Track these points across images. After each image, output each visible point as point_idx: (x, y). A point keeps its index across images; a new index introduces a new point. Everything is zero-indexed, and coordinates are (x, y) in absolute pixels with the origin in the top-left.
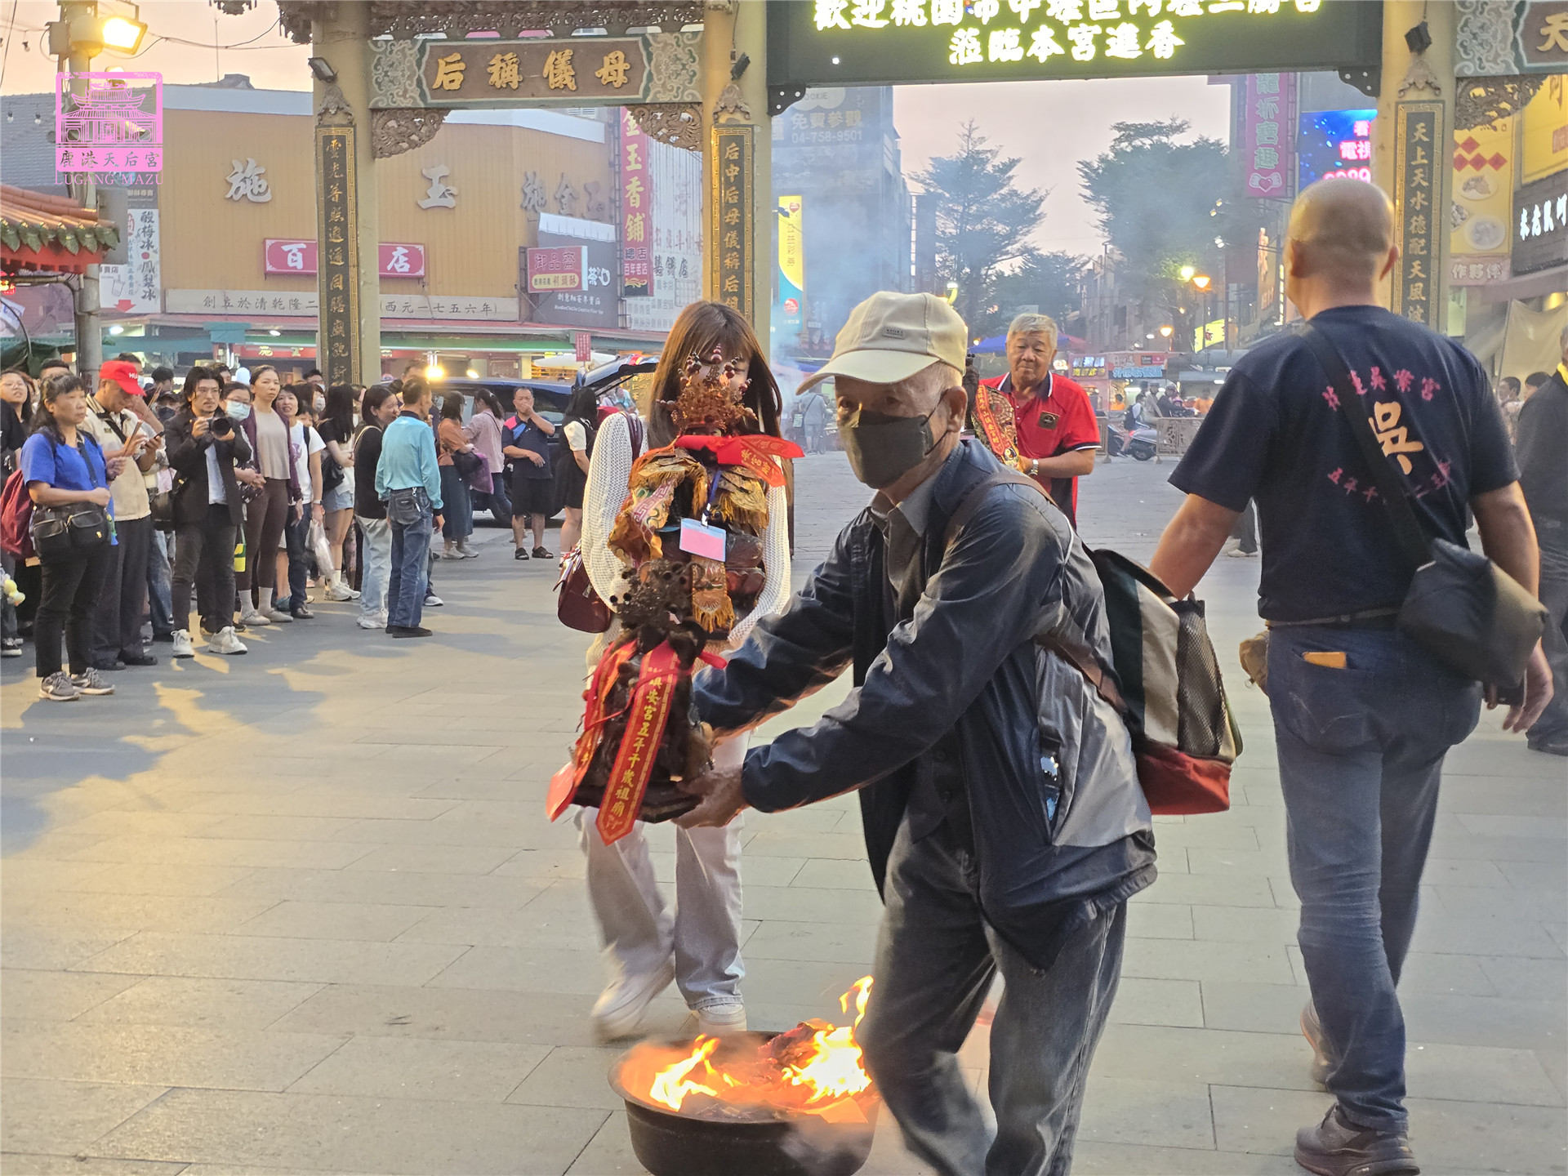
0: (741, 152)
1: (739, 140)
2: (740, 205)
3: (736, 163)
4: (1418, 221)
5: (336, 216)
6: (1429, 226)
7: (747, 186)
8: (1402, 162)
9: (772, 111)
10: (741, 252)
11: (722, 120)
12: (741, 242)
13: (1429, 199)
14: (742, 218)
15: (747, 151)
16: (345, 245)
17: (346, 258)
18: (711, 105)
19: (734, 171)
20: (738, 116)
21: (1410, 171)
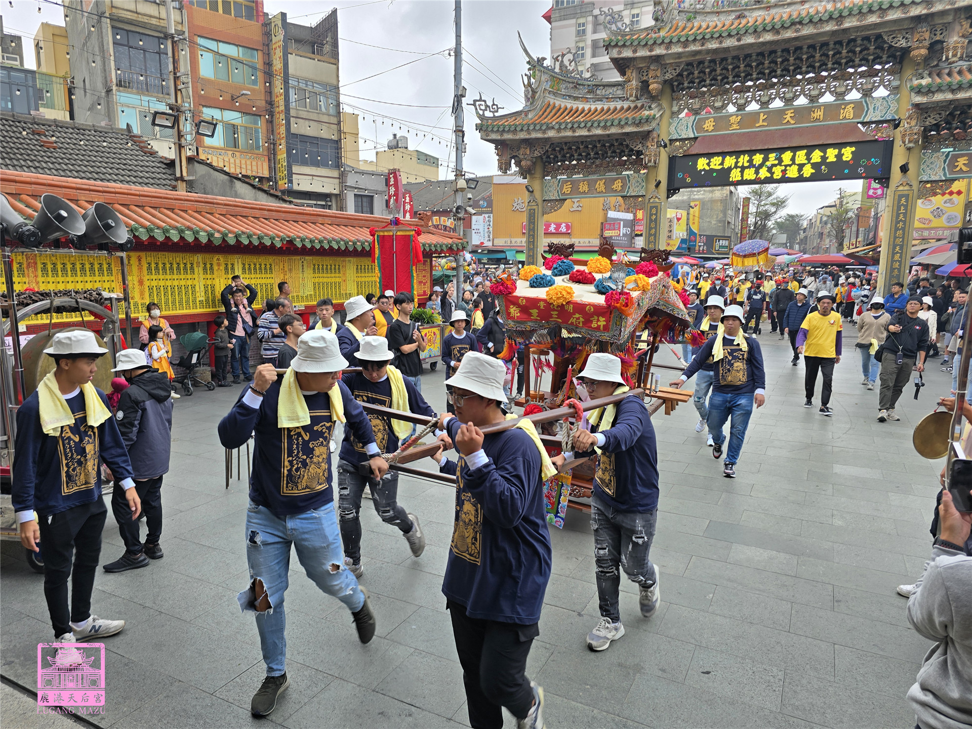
0: (657, 211)
1: (656, 207)
2: (656, 228)
3: (655, 214)
4: (899, 233)
5: (531, 233)
6: (904, 234)
7: (658, 222)
8: (895, 211)
9: (668, 197)
10: (655, 243)
11: (651, 201)
12: (655, 240)
13: (905, 224)
14: (656, 232)
15: (659, 210)
16: (534, 241)
17: (534, 246)
18: (648, 197)
19: (654, 217)
20: (657, 200)
21: (898, 215)
